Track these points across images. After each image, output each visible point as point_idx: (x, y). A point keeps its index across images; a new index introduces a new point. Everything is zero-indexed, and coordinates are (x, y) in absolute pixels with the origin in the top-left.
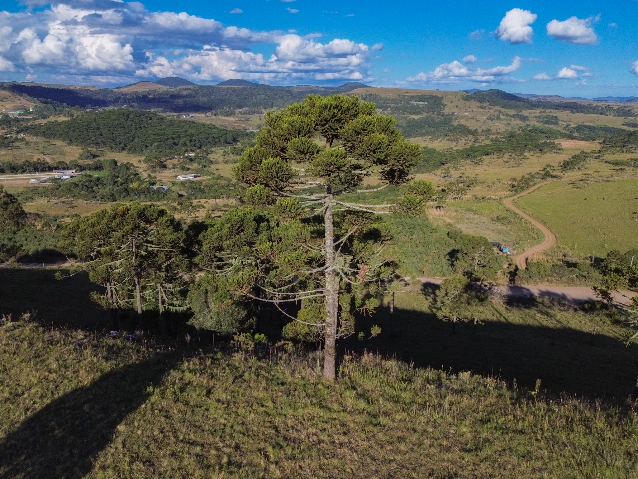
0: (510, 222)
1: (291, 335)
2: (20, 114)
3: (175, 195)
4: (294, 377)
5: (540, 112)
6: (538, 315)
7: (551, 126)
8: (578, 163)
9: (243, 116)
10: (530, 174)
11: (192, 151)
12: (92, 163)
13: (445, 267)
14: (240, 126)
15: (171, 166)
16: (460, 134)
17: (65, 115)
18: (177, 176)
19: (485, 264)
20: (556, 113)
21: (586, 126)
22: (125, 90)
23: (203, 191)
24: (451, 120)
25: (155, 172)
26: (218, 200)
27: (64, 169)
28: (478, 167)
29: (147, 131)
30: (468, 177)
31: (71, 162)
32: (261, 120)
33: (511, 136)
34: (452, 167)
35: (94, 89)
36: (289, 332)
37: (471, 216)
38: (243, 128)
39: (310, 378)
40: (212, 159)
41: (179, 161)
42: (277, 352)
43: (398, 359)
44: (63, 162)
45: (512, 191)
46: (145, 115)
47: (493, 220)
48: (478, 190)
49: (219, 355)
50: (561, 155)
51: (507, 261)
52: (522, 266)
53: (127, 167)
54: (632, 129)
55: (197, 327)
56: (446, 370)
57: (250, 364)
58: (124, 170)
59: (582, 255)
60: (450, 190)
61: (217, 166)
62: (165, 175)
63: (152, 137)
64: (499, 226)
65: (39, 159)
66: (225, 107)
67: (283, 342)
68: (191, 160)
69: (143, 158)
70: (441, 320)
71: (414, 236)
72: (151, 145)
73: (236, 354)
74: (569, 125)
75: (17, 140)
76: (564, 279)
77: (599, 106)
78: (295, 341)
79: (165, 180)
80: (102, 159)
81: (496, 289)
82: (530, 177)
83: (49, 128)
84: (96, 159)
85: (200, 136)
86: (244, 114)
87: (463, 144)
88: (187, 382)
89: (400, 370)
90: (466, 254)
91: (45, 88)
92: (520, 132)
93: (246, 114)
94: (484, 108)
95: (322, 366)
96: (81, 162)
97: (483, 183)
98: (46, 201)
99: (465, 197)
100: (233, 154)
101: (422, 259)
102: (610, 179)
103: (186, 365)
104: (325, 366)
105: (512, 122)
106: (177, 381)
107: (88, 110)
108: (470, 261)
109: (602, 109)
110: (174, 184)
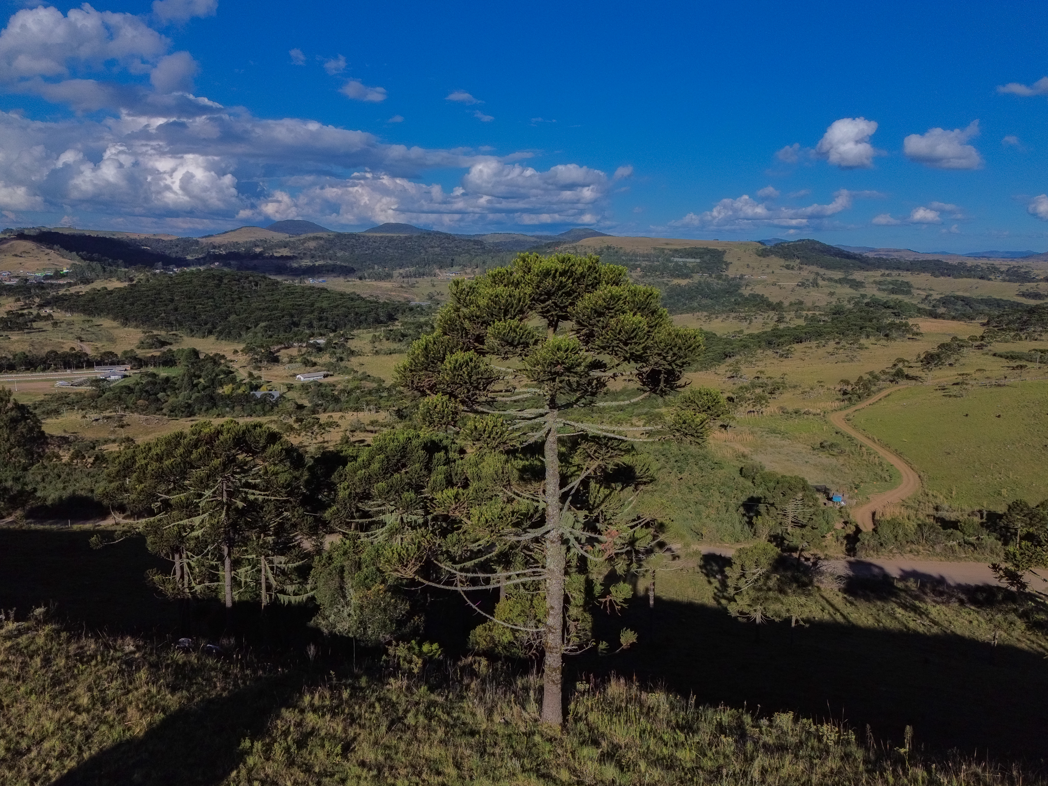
0: (842, 452)
1: (483, 645)
2: (47, 277)
3: (290, 406)
4: (492, 721)
5: (883, 275)
6: (899, 612)
7: (900, 297)
8: (949, 356)
9: (406, 280)
10: (871, 373)
11: (321, 335)
12: (158, 354)
13: (738, 527)
14: (399, 297)
15: (286, 359)
16: (754, 309)
17: (119, 279)
18: (295, 375)
19: (805, 522)
20: (907, 277)
21: (957, 298)
22: (217, 240)
23: (337, 400)
24: (738, 286)
25: (259, 368)
26: (361, 415)
27: (112, 364)
28: (786, 362)
29: (249, 304)
30: (771, 378)
31: (125, 353)
32: (433, 286)
33: (837, 312)
34: (742, 362)
35: (169, 238)
36: (479, 639)
37: (777, 440)
38: (405, 298)
39: (520, 723)
40: (353, 349)
41: (300, 351)
42: (461, 676)
43: (668, 691)
44: (111, 353)
45: (843, 400)
46: (247, 278)
47: (814, 449)
48: (787, 400)
49: (363, 681)
50: (920, 343)
51: (842, 517)
52: (867, 527)
53: (215, 360)
54: (1032, 302)
55: (325, 631)
56: (751, 709)
57: (416, 698)
58: (210, 365)
59: (965, 507)
60: (741, 399)
61: (361, 359)
62: (276, 373)
63: (258, 313)
64: (824, 458)
65: (73, 349)
66: (376, 267)
67: (470, 659)
68: (319, 349)
69: (241, 346)
70: (736, 618)
71: (685, 475)
72: (256, 326)
73: (392, 680)
74: (931, 295)
75: (39, 317)
76: (938, 549)
77: (977, 266)
78: (491, 655)
79: (275, 382)
80: (174, 348)
81: (825, 566)
82: (871, 378)
83: (93, 300)
84: (166, 348)
85: (335, 312)
86: (407, 277)
87: (760, 324)
88: (309, 730)
89: (672, 709)
90: (772, 505)
91: (89, 236)
92: (851, 306)
93: (411, 276)
94: (792, 268)
95: (540, 701)
96: (141, 353)
97: (795, 387)
98: (79, 417)
99: (767, 411)
100: (388, 339)
101: (698, 513)
102: (1003, 382)
103: (307, 698)
104: (546, 701)
105: (837, 291)
106: (292, 729)
107: (158, 271)
108: (780, 516)
109: (982, 270)
110: (290, 388)
